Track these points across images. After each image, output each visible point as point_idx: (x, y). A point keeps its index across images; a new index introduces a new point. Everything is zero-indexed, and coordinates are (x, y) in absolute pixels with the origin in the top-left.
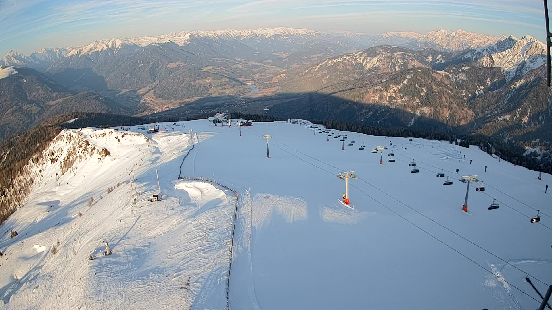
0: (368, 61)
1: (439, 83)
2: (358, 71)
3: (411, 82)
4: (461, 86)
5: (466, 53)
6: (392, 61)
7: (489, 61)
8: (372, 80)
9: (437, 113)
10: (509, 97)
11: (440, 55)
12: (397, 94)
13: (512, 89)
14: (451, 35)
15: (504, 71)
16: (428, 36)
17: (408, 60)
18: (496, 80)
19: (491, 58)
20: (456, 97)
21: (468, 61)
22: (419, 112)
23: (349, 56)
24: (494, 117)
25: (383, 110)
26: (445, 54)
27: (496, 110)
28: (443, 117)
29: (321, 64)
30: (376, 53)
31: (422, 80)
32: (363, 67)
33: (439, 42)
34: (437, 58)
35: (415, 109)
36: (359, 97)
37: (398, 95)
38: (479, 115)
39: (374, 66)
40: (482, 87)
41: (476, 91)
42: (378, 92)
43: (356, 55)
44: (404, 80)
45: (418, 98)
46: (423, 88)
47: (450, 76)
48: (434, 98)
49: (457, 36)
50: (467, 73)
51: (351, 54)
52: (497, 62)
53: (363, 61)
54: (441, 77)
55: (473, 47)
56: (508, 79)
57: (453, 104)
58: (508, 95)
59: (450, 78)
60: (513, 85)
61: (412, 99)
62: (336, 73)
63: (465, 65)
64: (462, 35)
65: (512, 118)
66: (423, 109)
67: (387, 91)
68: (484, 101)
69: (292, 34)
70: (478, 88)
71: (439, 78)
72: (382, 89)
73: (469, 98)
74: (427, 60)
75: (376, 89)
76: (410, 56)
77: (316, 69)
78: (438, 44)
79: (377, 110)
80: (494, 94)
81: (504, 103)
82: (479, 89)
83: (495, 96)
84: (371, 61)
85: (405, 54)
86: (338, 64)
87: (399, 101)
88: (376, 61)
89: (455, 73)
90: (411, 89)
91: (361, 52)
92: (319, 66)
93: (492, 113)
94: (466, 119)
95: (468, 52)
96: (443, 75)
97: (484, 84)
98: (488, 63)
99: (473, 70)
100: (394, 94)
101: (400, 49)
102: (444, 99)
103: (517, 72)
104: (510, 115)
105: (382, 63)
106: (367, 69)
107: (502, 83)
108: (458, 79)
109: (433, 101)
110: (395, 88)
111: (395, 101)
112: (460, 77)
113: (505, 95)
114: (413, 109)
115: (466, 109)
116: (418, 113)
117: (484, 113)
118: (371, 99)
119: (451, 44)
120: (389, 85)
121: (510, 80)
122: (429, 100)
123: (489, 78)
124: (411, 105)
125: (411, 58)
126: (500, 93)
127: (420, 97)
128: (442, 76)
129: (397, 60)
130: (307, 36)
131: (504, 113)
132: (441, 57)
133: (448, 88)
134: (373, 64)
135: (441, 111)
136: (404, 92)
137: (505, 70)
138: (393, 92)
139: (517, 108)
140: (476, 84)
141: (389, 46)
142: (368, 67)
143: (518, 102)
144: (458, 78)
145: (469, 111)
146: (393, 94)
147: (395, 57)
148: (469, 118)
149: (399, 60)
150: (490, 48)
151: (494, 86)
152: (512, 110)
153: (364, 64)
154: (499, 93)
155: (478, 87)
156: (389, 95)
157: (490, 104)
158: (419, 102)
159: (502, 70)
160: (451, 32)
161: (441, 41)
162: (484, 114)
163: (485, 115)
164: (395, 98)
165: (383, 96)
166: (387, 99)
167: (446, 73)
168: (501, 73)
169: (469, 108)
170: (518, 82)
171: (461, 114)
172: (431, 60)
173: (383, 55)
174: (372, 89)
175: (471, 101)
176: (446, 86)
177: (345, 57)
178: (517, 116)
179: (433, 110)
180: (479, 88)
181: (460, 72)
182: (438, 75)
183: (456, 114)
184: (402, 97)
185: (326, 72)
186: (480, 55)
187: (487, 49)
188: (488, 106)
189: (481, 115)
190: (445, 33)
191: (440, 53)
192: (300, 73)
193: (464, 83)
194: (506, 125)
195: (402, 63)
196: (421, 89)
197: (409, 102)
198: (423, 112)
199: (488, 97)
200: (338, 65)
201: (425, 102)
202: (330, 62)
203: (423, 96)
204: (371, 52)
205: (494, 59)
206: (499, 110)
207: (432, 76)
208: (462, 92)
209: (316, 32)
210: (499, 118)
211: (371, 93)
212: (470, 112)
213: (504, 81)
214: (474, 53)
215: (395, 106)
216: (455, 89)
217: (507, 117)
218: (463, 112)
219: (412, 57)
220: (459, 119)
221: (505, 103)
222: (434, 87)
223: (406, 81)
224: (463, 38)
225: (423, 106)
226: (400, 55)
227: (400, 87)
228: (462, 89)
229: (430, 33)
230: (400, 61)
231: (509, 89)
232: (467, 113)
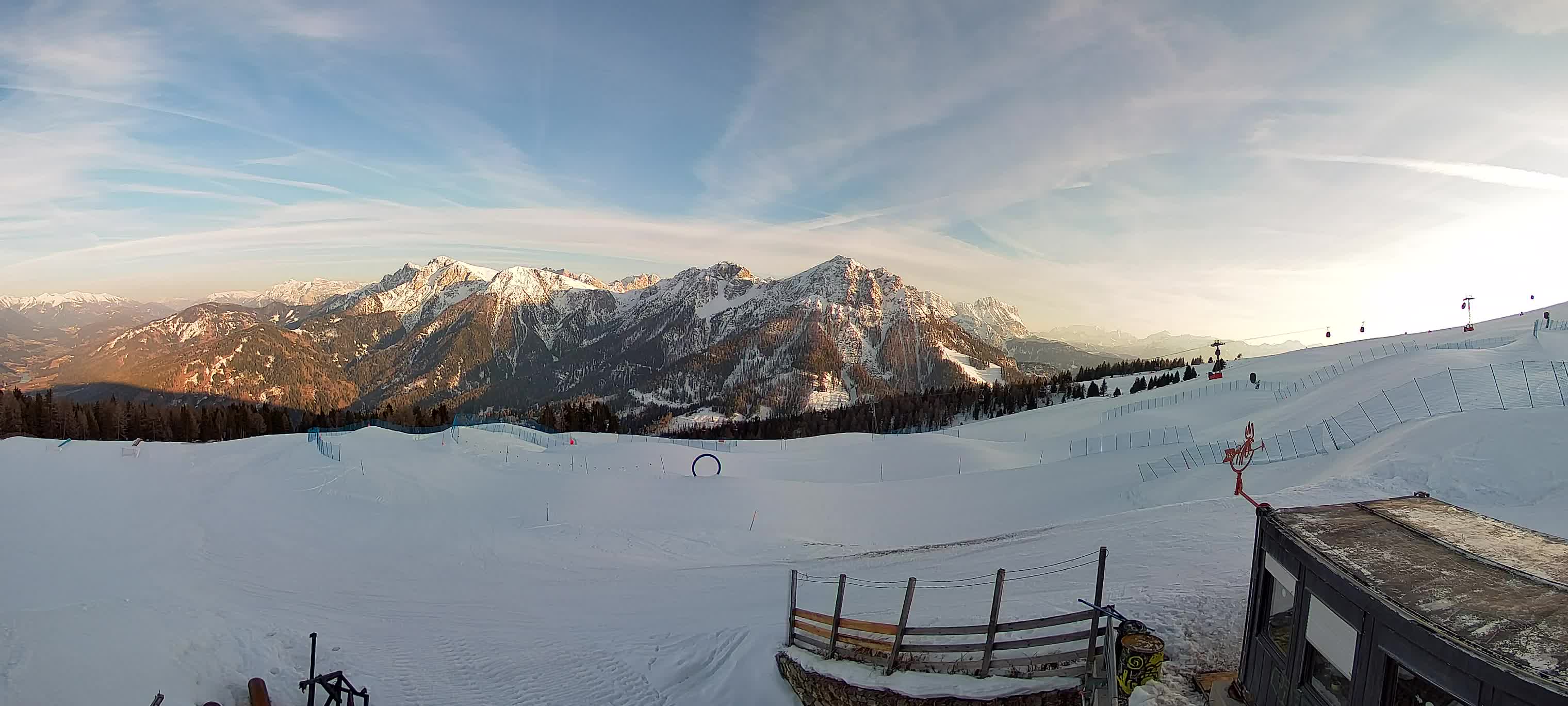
0: (184, 328)
1: (294, 347)
2: (170, 344)
3: (249, 349)
4: (330, 347)
5: (332, 303)
6: (219, 326)
7: (373, 304)
8: (188, 352)
9: (295, 393)
10: (416, 353)
11: (292, 311)
12: (227, 369)
13: (420, 340)
14: (306, 287)
15: (400, 316)
16: (272, 292)
17: (243, 323)
18: (388, 331)
19: (377, 299)
20: (324, 364)
21: (337, 312)
22: (265, 396)
23: (157, 323)
24: (396, 387)
25: (206, 398)
26: (298, 309)
27: (398, 376)
28: (306, 399)
29: (118, 338)
30: (196, 315)
31: (266, 343)
32: (178, 338)
33: (288, 297)
34: (288, 315)
35: (258, 391)
36: (167, 380)
37: (229, 371)
38: (367, 388)
39: (194, 336)
40: (366, 346)
41: (357, 352)
42: (196, 370)
43: (167, 321)
44: (237, 346)
45: (262, 374)
46: (269, 357)
47: (311, 335)
48: (289, 370)
49: (314, 287)
50: (338, 326)
51: (160, 320)
52: (387, 305)
53: (177, 329)
54: (297, 337)
55: (342, 292)
56: (409, 327)
57: (322, 376)
58: (414, 349)
59: (311, 338)
60: (422, 334)
61: (252, 376)
62: (138, 349)
63: (334, 316)
64: (322, 285)
65: (429, 383)
66: (271, 391)
67: (210, 368)
68: (372, 365)
69: (88, 301)
70: (358, 348)
71: (294, 339)
72: (203, 364)
73: (345, 364)
74: (272, 320)
75: (193, 364)
76: (246, 316)
77: (112, 346)
78: (287, 301)
79: (195, 400)
80: (389, 352)
81: (408, 363)
82: (361, 349)
83: (391, 355)
84: (189, 328)
85: (239, 314)
86: (140, 336)
87: (231, 381)
88: (196, 328)
89: (318, 329)
90: (248, 360)
91: (175, 316)
92: (116, 341)
93: (389, 382)
94: (346, 398)
95: (336, 300)
96: (300, 334)
97: (369, 339)
98: (372, 308)
99: (349, 320)
100: (222, 370)
101: (230, 307)
102: (304, 370)
103: (423, 313)
104: (425, 379)
105: (205, 330)
106: (183, 340)
107: (401, 332)
108: (324, 338)
109: (288, 374)
110: (224, 361)
111: (224, 381)
112: (328, 335)
113: (409, 350)
114: (254, 392)
115: (344, 382)
116: (263, 397)
117: (376, 384)
118: (186, 382)
119: (306, 297)
120: (214, 357)
121: (412, 328)
122: (280, 374)
123: (376, 331)
124: (250, 385)
125: (247, 320)
126: (399, 349)
127: (263, 370)
128: (298, 335)
129: (226, 324)
130: (108, 304)
131: (415, 377)
132: (293, 313)
133: (309, 354)
134: (192, 333)
135: (302, 390)
136: (236, 366)
137: (403, 315)
138: (220, 368)
139: (436, 366)
140: (355, 342)
141: (215, 303)
142: (186, 336)
143: (436, 357)
144: (325, 336)
145: (349, 385)
146: (220, 371)
147: (224, 320)
148: (352, 396)
149: (230, 323)
150: (371, 289)
151: (386, 341)
152: (427, 371)
153: (179, 334)
154: (397, 350)
155: (358, 346)
156: (214, 373)
157: (384, 368)
158: (262, 378)
159: (397, 315)
160: (305, 283)
161: (292, 297)
162: (376, 386)
163: (379, 387)
164: (224, 377)
165: (204, 375)
166: (212, 380)
167: (305, 331)
168: (396, 319)
169: (349, 380)
170: (430, 327)
171: (338, 391)
172: (277, 320)
173: (207, 318)
174: (187, 365)
175: (350, 370)
176: (305, 350)
177: (153, 326)
178: (438, 380)
179: (288, 389)
180: (361, 347)
181: (327, 327)
182: (291, 334)
183: (329, 392)
184: (234, 375)
185: (124, 348)
186: (356, 299)
187: (366, 291)
188: (381, 372)
189: (372, 388)
190: (296, 285)
191: (292, 307)
192: (90, 352)
193: (335, 343)
194: (421, 395)
195: (234, 328)
196: (266, 359)
197: (247, 381)
198: (271, 395)
199: (379, 358)
200: (142, 337)
201: (273, 379)
202: (132, 333)
203: (269, 368)
204: (189, 315)
205: (381, 301)
206: (402, 375)
207: (282, 336)
208: (332, 357)
209: (119, 298)
210: (405, 387)
211: (185, 373)
212: (351, 385)
213: (401, 331)
214: (346, 301)
215: (225, 391)
216: (321, 353)
217: (421, 383)
218: (339, 386)
219: (249, 317)
220: (334, 399)
221: (411, 362)
222: (287, 353)
223: (240, 348)
224: (323, 289)
225: (271, 386)
226: (231, 316)
227: (231, 358)
228: (333, 352)
229: (275, 287)
230: (231, 325)
231: (415, 339)
232: (346, 388)
